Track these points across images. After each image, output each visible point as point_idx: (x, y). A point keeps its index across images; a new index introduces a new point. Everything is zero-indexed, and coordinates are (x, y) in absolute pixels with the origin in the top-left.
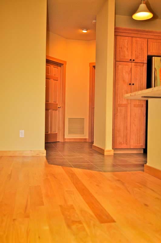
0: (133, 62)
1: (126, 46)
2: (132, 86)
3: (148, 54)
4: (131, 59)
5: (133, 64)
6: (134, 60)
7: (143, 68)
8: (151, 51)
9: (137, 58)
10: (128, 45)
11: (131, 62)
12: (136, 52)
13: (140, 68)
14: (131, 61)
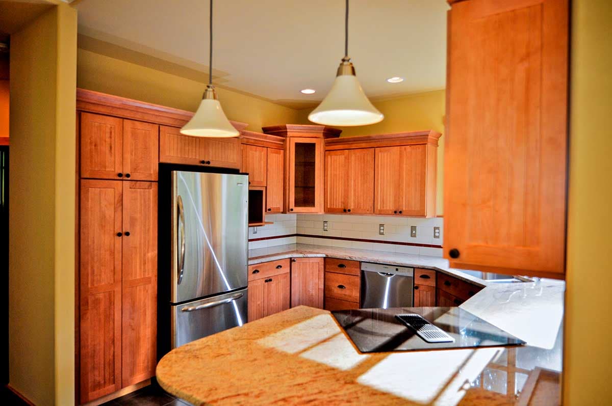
0: (126, 178)
1: (108, 140)
2: (125, 237)
3: (162, 161)
4: (121, 172)
5: (127, 184)
6: (128, 176)
7: (149, 192)
8: (167, 154)
9: (135, 169)
10: (113, 138)
11: (122, 180)
12: (132, 154)
13: (142, 194)
14: (121, 178)
